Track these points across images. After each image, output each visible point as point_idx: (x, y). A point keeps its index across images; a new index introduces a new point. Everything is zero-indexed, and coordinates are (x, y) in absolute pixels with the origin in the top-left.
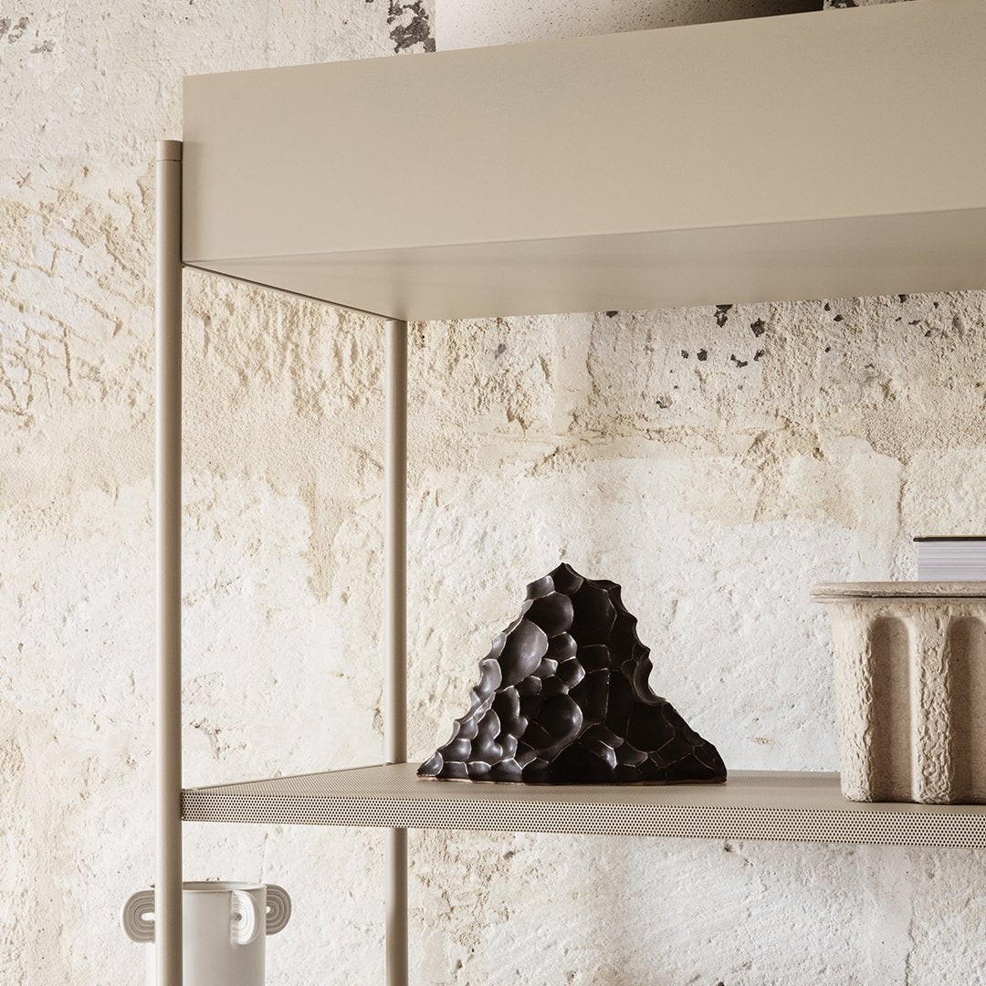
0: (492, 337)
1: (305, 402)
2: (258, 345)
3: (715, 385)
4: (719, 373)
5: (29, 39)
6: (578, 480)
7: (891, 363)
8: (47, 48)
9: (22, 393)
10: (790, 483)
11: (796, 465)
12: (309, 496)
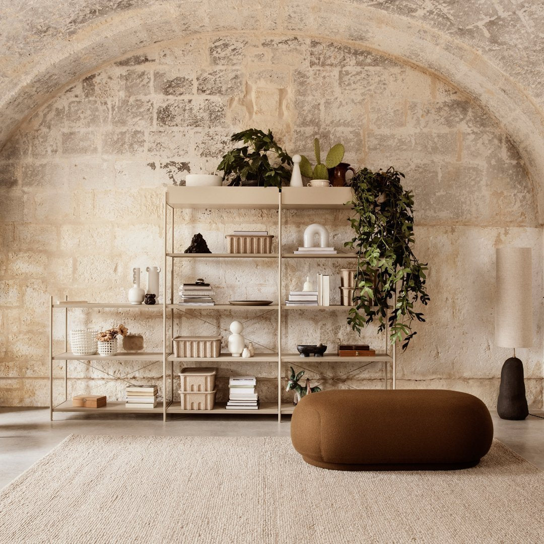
0: (181, 210)
1: (159, 216)
2: (153, 210)
3: (205, 217)
4: (206, 215)
5: (123, 173)
6: (190, 226)
7: (224, 215)
8: (125, 175)
9: (122, 214)
10: (213, 227)
11: (214, 225)
12: (159, 227)
